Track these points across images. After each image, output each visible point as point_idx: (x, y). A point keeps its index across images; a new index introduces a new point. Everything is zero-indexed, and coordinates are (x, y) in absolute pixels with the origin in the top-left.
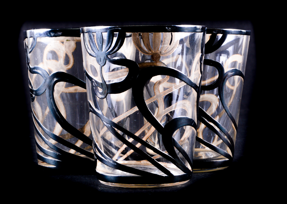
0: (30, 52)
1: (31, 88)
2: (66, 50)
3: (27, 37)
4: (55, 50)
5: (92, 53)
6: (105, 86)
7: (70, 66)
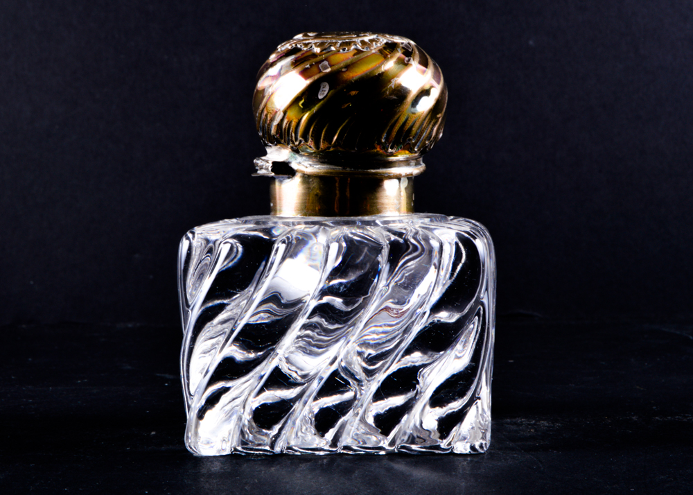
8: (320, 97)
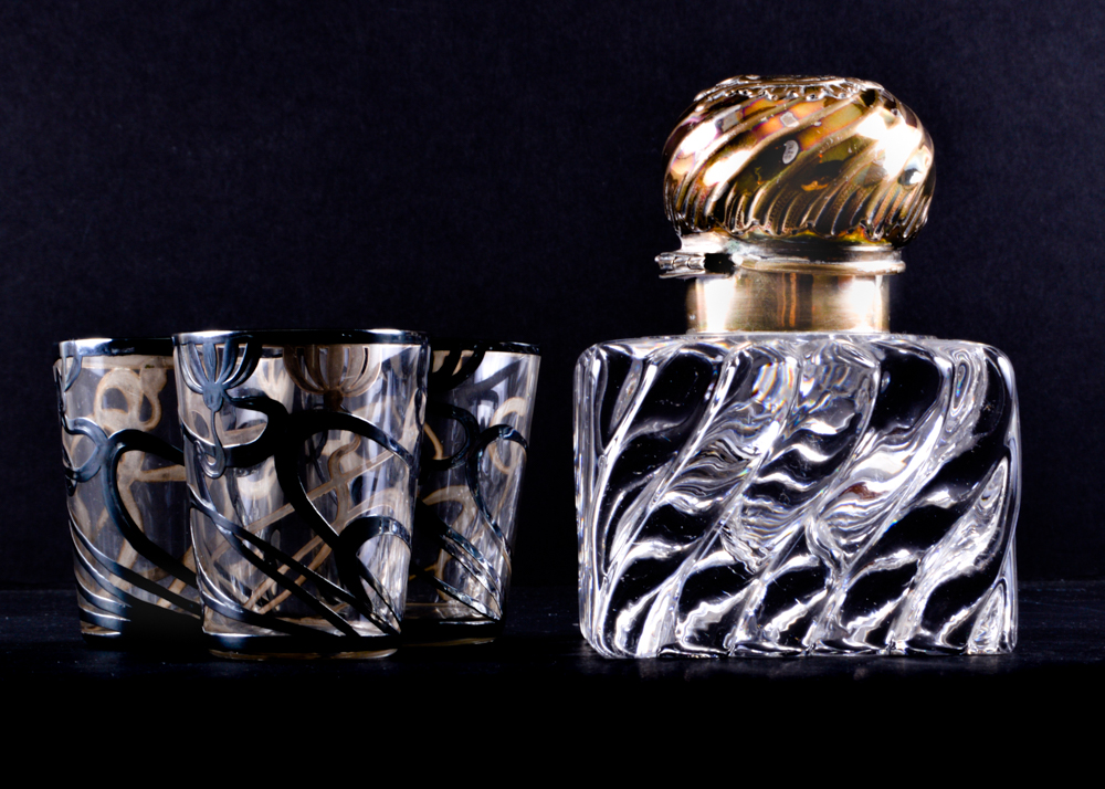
0: (67, 390)
1: (67, 466)
2: (144, 388)
3: (60, 358)
4: (120, 388)
5: (197, 386)
6: (219, 453)
7: (153, 424)
8: (786, 161)
